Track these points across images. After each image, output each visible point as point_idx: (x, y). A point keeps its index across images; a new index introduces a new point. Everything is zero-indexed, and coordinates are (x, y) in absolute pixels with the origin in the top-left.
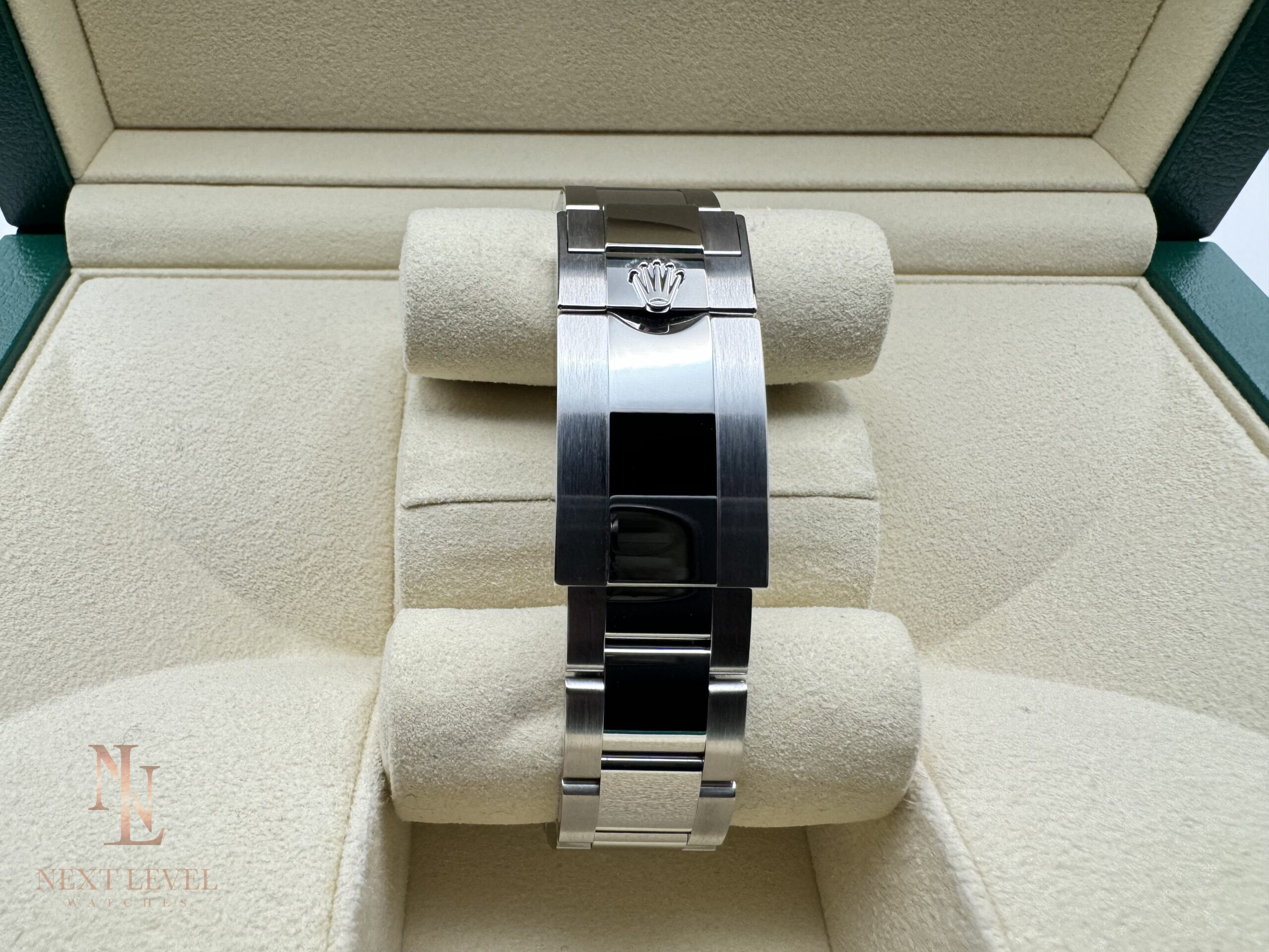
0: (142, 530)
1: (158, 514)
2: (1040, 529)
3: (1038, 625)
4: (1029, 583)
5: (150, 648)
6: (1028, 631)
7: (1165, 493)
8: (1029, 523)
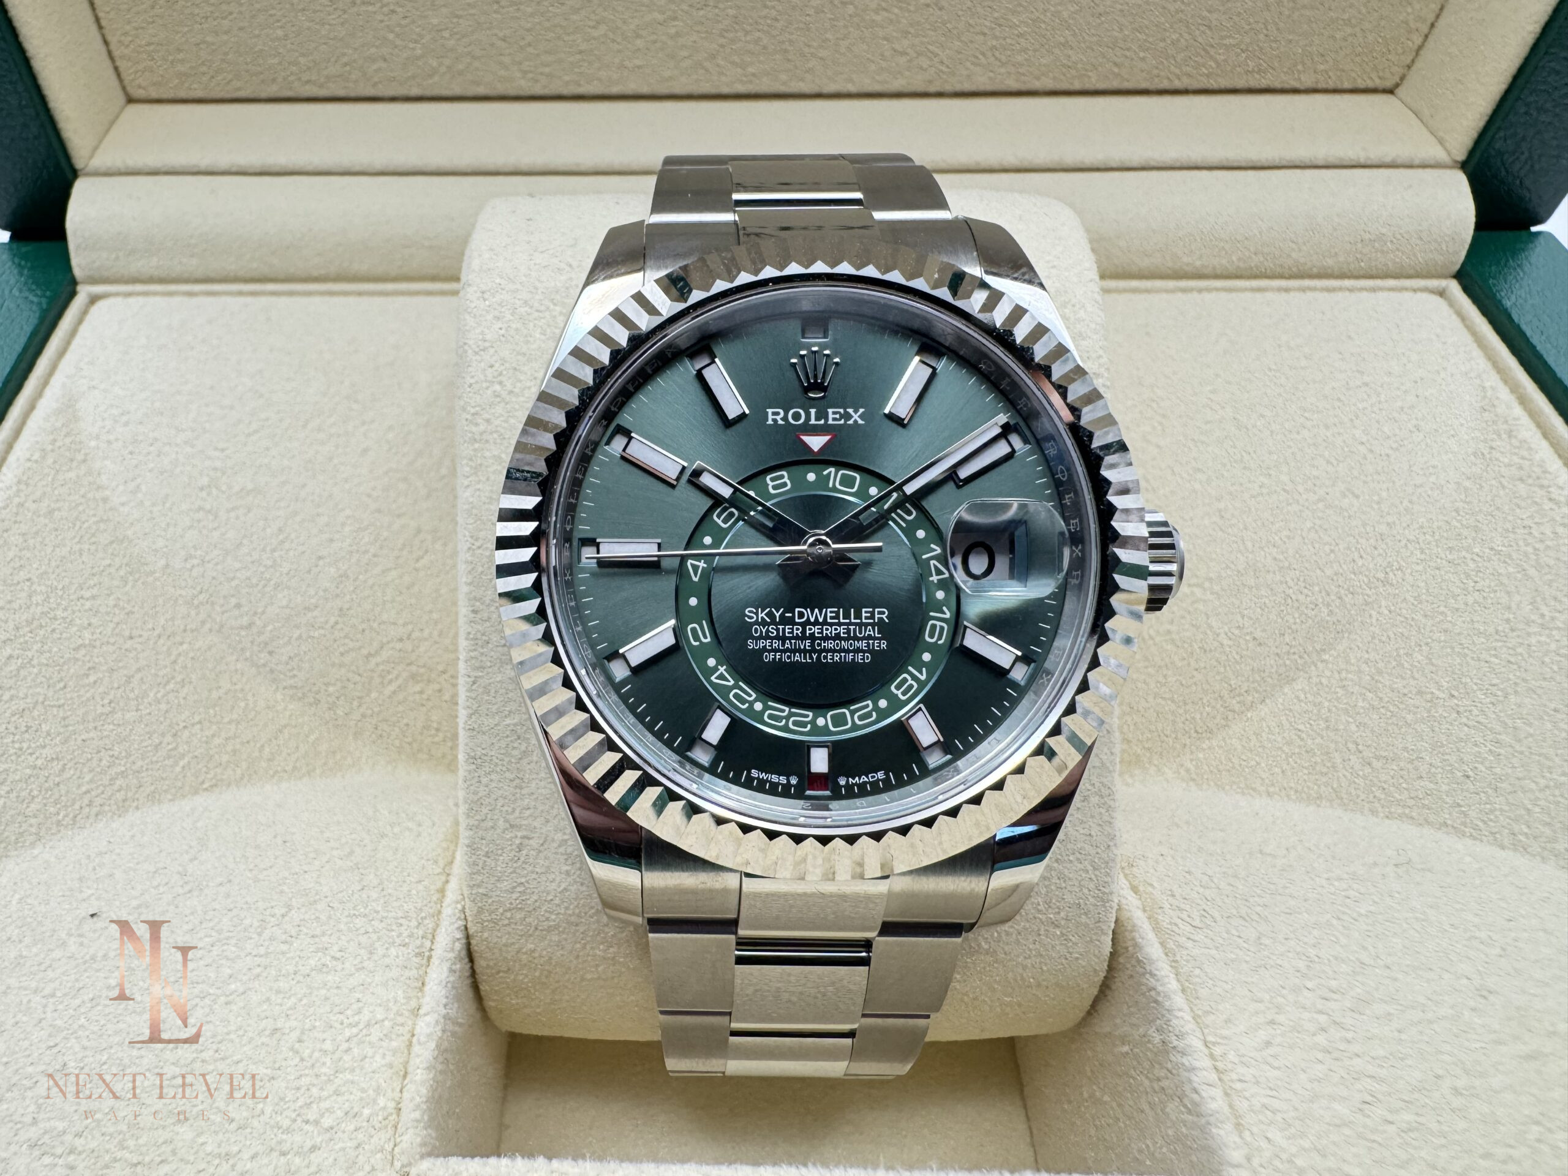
0: (173, 619)
1: (194, 597)
2: (1311, 613)
3: (1304, 735)
4: (1293, 680)
5: (183, 767)
6: (1289, 743)
7: (1472, 565)
8: (1296, 604)
